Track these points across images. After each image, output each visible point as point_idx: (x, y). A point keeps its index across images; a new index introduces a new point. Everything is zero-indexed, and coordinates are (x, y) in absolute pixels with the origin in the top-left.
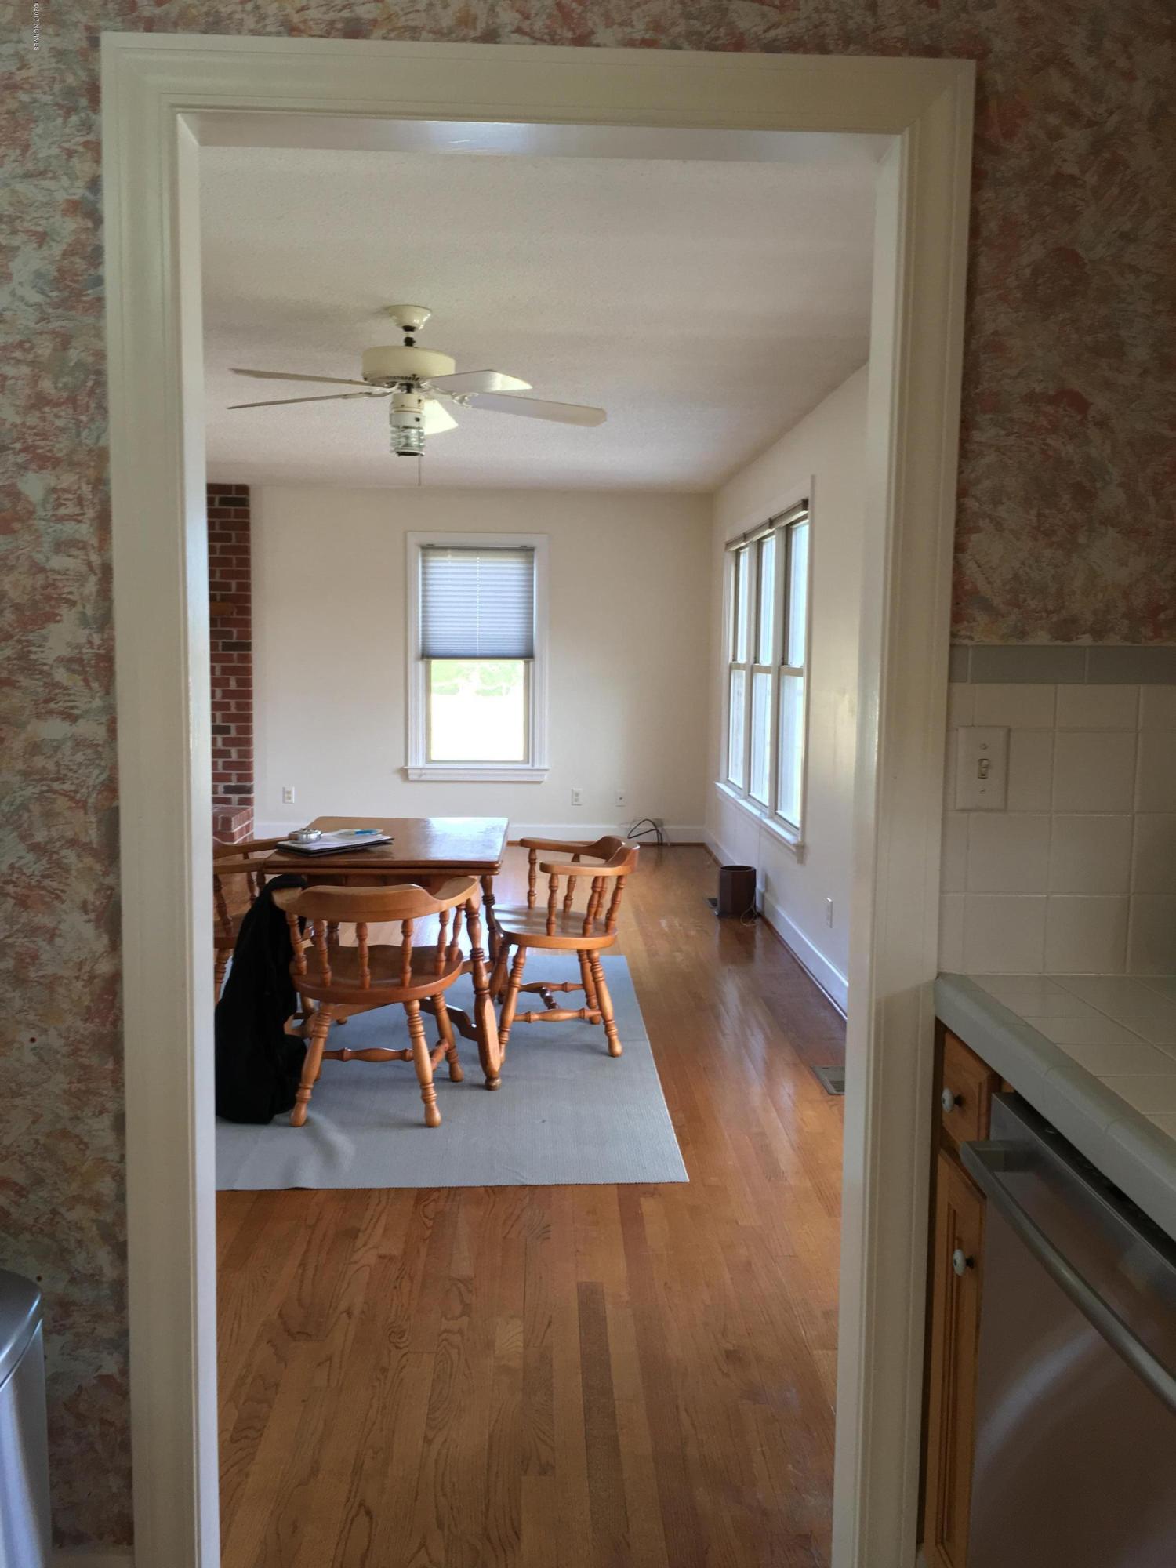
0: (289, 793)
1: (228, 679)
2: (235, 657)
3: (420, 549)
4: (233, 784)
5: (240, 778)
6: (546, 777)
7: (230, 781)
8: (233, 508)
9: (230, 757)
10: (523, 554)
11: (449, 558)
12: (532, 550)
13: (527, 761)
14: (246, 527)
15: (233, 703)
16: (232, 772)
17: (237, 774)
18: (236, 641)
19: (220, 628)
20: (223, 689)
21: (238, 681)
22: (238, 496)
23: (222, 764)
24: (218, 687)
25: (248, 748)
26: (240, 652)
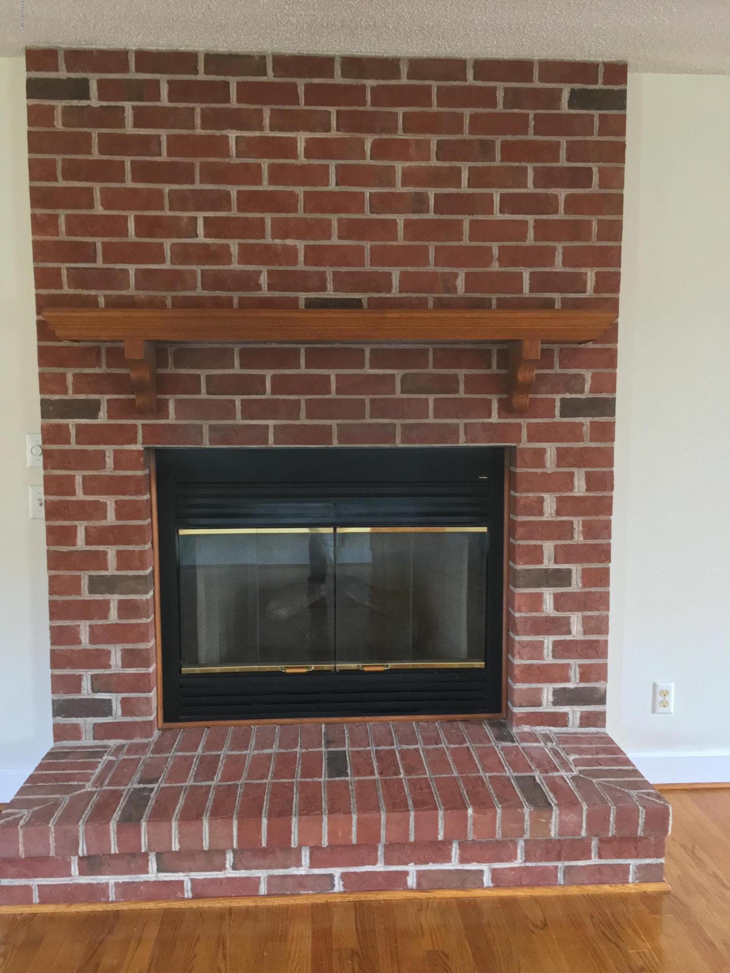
0: (665, 693)
1: (572, 475)
2: (586, 429)
4: (570, 685)
5: (585, 675)
7: (567, 680)
8: (596, 113)
9: (569, 632)
14: (617, 152)
15: (577, 522)
16: (571, 661)
17: (580, 666)
18: (591, 396)
19: (557, 370)
20: (558, 495)
21: (589, 477)
22: (609, 87)
23: (551, 647)
24: (549, 491)
25: (603, 613)
26: (594, 419)
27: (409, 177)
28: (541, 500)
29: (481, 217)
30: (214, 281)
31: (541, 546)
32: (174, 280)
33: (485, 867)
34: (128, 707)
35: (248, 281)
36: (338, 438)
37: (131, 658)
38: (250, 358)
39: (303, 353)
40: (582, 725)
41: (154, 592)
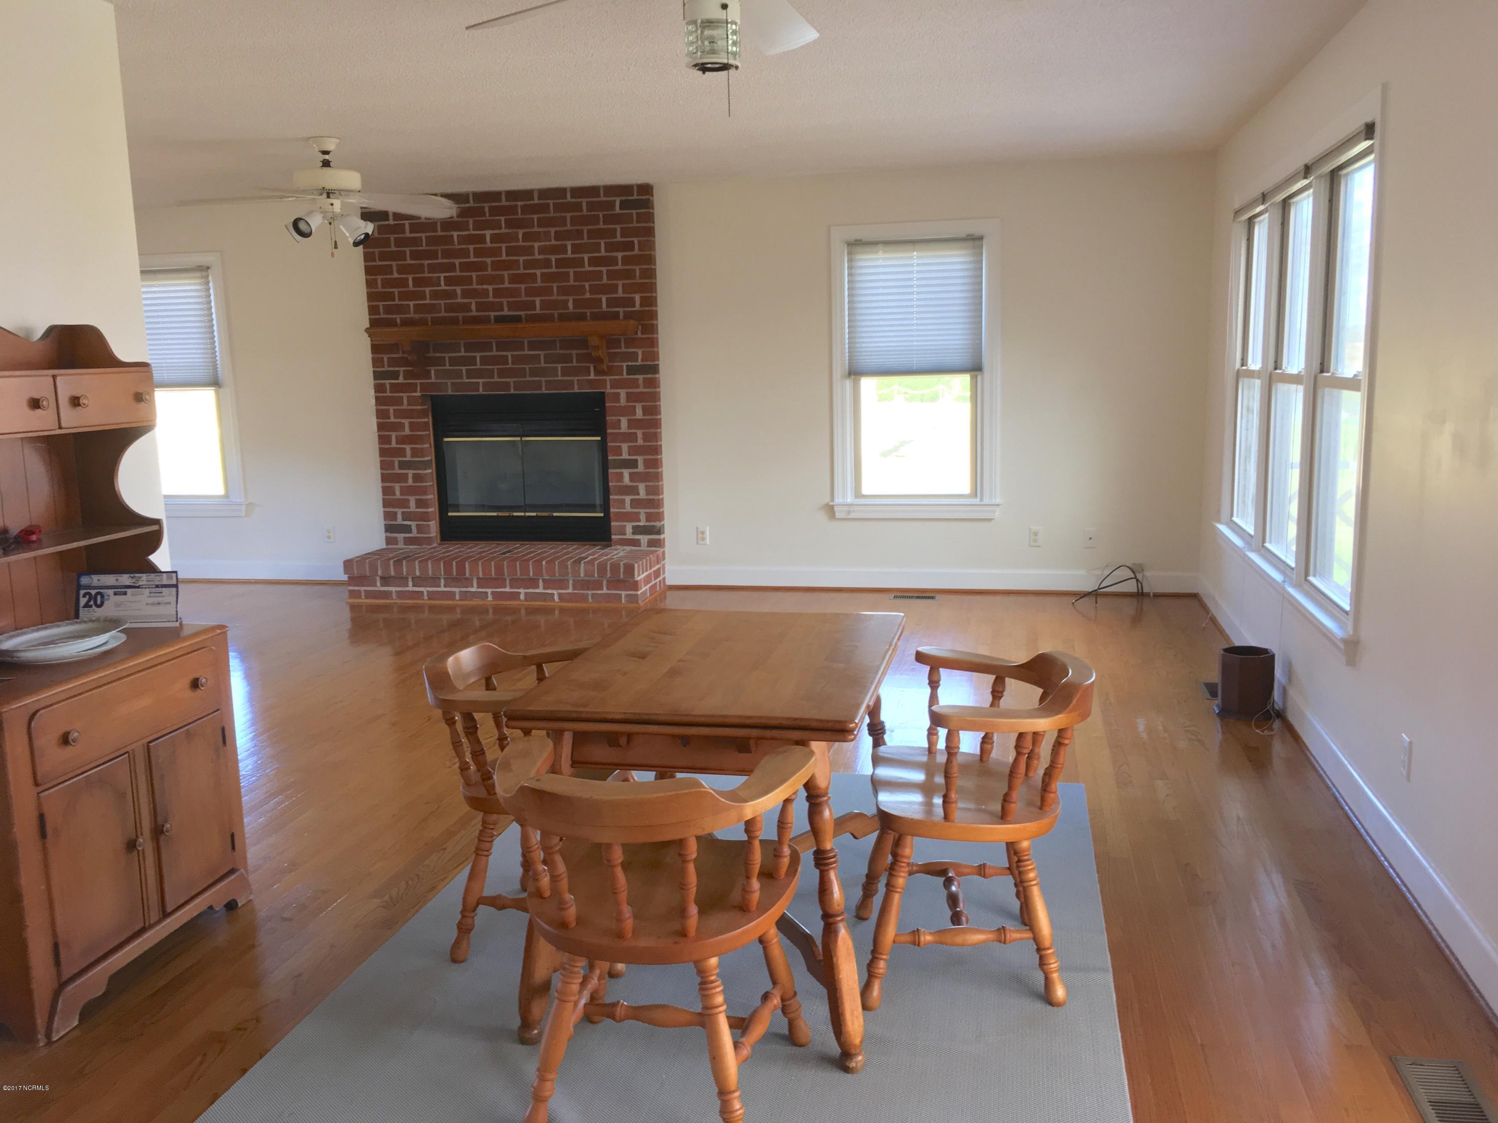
0: (703, 533)
1: (634, 407)
2: (641, 382)
3: (846, 246)
4: (641, 524)
5: (649, 518)
6: (997, 514)
7: (639, 521)
8: (634, 212)
9: (638, 494)
10: (970, 243)
11: (881, 255)
12: (981, 238)
13: (974, 494)
14: (649, 232)
15: (639, 433)
16: (641, 510)
17: (646, 513)
18: (642, 363)
19: (624, 350)
20: (628, 418)
21: (644, 408)
22: (640, 198)
23: (629, 502)
24: (623, 416)
25: (657, 484)
26: (646, 376)
27: (542, 251)
28: (619, 421)
29: (578, 270)
30: (450, 308)
31: (620, 446)
32: (432, 308)
33: (555, 592)
34: (420, 529)
35: (466, 308)
36: (514, 389)
37: (420, 503)
38: (470, 347)
39: (494, 344)
40: (648, 546)
41: (430, 471)
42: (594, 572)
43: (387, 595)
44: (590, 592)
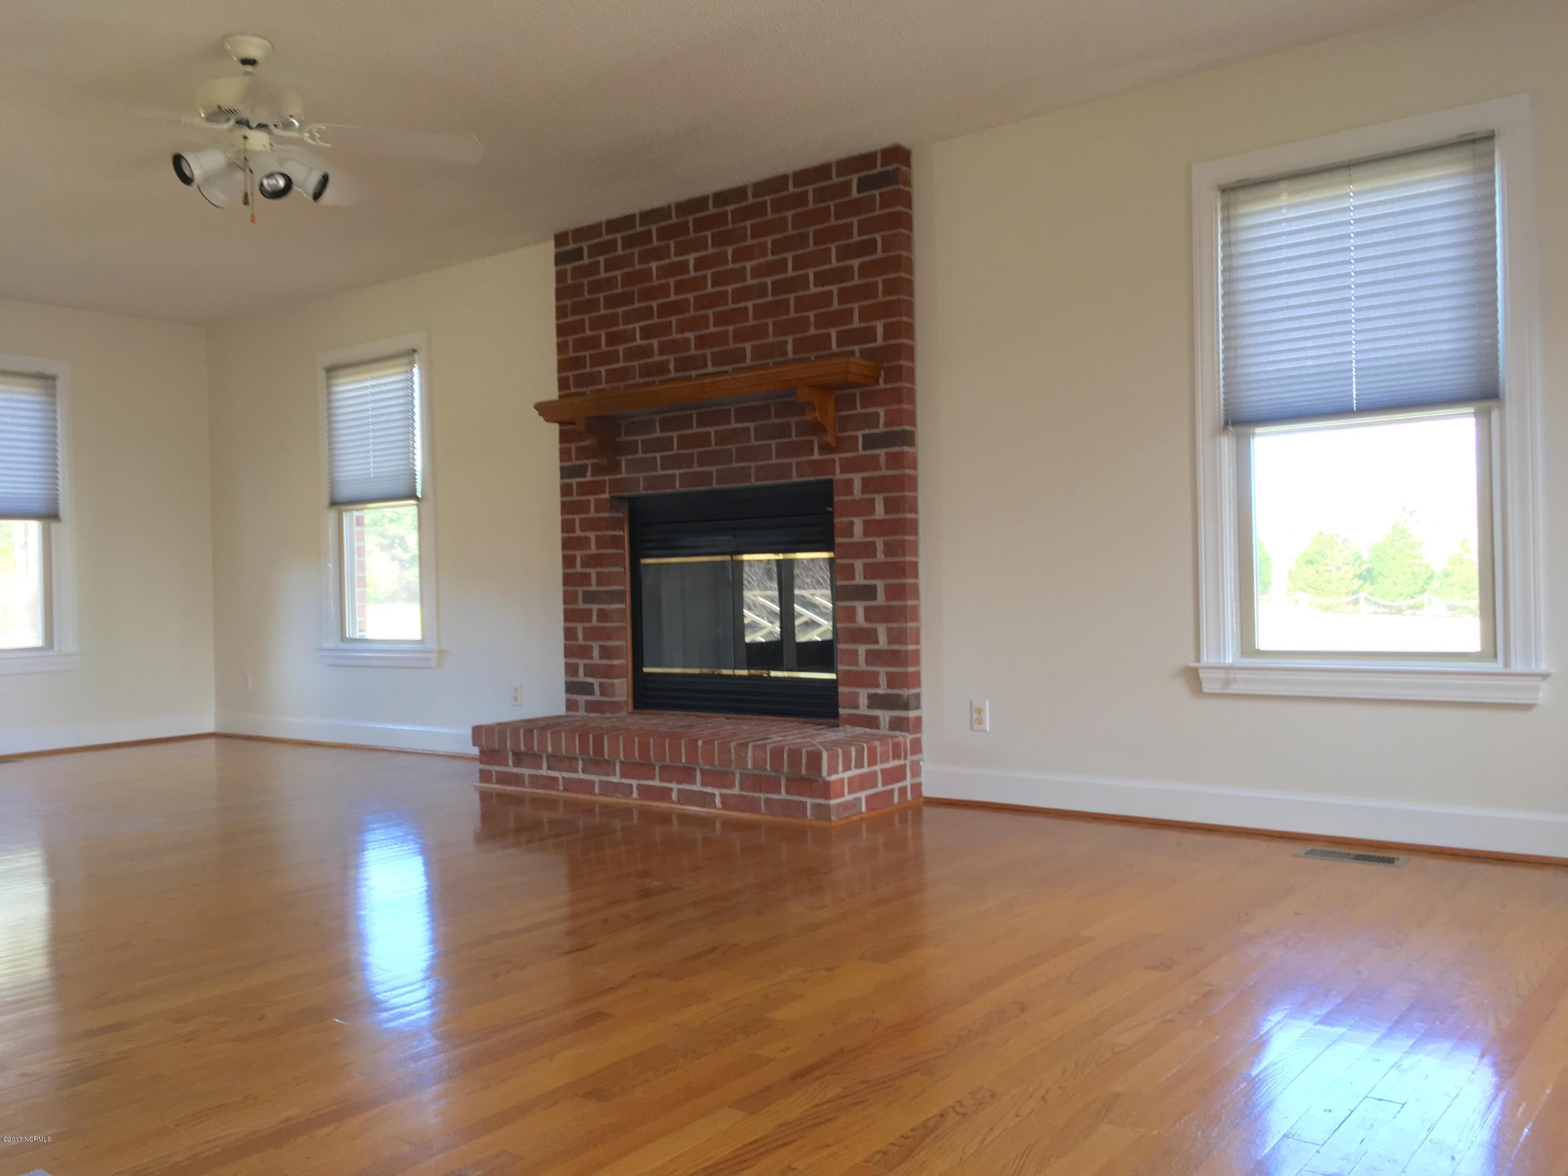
0: (980, 711)
1: (873, 500)
2: (882, 460)
3: (1219, 194)
4: (881, 691)
5: (892, 681)
6: (1543, 694)
7: (877, 686)
8: (879, 192)
9: (877, 642)
10: (1466, 151)
11: (1284, 199)
12: (1490, 137)
13: (1491, 650)
14: (904, 220)
15: (879, 542)
16: (880, 669)
17: (887, 674)
18: (885, 430)
19: (859, 410)
20: (864, 519)
21: (887, 502)
22: (886, 168)
23: (864, 655)
24: (857, 516)
25: (903, 625)
26: (891, 450)
27: (756, 272)
28: (852, 523)
29: (801, 293)
30: (645, 371)
31: (852, 564)
32: (624, 374)
33: (716, 791)
34: (604, 690)
35: (663, 368)
36: (716, 481)
37: (605, 652)
38: (666, 424)
39: (695, 416)
40: (890, 729)
41: (625, 606)
42: (766, 763)
43: (516, 780)
44: (762, 796)
